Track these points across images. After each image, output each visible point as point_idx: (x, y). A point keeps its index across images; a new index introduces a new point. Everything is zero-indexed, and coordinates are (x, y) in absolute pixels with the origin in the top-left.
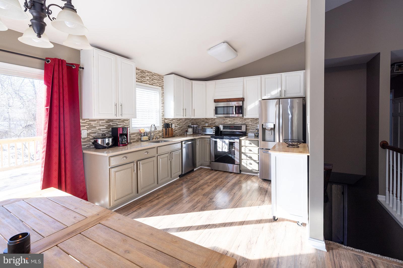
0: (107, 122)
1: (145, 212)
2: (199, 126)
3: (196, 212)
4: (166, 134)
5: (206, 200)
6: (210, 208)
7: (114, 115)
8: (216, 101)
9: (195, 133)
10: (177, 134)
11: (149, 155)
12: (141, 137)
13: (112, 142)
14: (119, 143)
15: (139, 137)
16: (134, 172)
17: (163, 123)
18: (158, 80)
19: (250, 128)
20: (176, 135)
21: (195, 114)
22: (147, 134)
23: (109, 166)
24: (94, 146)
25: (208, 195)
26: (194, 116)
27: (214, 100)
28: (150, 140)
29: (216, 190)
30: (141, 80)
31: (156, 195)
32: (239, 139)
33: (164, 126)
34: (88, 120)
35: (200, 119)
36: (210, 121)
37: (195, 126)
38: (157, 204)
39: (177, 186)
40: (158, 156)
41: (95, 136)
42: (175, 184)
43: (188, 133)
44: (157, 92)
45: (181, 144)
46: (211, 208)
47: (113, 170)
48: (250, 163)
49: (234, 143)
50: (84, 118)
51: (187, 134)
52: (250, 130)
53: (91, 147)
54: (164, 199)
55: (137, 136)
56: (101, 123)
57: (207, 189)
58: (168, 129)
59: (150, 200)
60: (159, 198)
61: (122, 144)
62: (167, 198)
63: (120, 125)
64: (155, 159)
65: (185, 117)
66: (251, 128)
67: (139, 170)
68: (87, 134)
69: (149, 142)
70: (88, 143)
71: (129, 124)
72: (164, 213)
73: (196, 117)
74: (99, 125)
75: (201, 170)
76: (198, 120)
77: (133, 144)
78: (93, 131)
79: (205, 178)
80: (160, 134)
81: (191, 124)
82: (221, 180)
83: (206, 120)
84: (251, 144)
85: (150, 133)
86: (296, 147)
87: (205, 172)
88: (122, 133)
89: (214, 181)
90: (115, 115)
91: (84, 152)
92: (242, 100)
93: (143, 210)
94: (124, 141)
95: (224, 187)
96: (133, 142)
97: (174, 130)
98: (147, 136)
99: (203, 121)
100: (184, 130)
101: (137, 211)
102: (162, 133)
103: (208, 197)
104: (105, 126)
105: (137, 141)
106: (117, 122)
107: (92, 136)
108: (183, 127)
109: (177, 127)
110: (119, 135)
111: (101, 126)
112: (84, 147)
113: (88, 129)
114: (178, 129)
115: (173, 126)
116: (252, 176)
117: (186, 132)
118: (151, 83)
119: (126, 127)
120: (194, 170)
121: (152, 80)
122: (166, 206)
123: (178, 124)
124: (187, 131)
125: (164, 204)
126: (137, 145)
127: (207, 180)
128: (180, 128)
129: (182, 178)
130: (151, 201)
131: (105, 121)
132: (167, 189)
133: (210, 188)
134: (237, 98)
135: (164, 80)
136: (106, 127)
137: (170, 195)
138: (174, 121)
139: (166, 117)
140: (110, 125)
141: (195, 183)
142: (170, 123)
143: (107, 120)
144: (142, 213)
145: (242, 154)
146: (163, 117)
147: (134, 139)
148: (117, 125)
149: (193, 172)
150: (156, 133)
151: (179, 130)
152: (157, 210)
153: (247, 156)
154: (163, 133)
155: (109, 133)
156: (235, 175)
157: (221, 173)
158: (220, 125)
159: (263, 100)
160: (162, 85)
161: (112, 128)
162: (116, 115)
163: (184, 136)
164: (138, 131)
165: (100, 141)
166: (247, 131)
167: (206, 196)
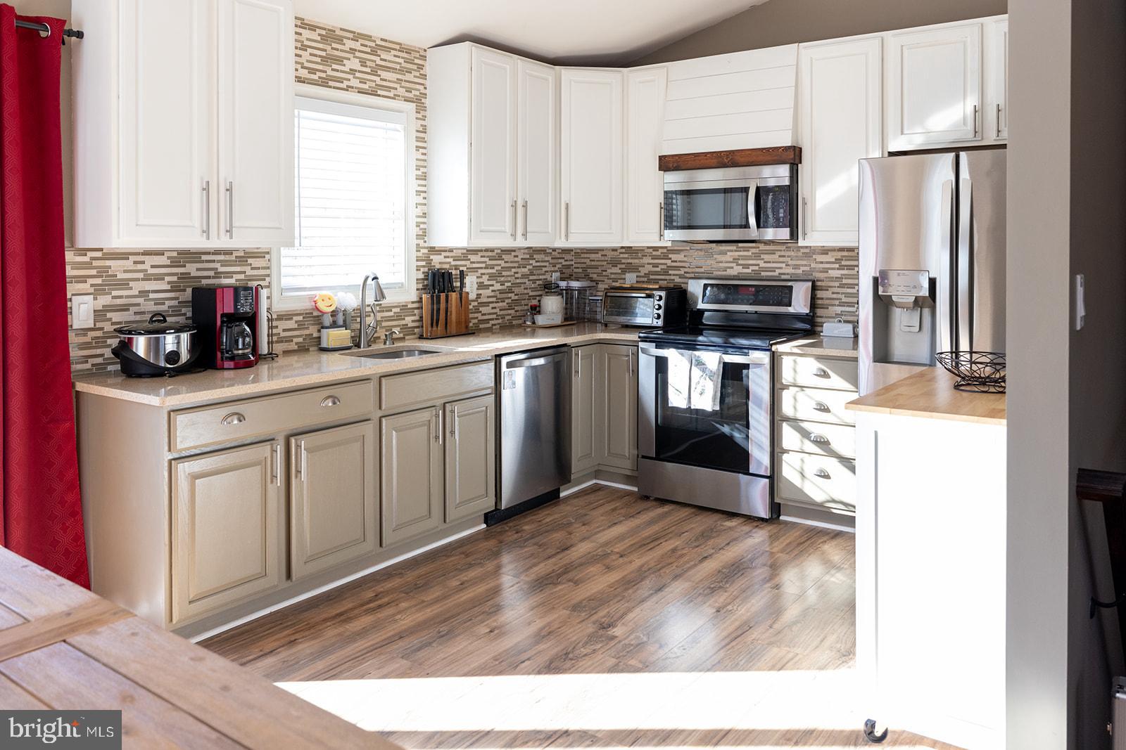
0: (175, 263)
1: (311, 660)
2: (594, 284)
3: (523, 674)
4: (434, 322)
5: (580, 630)
6: (590, 663)
7: (199, 231)
8: (668, 164)
9: (575, 317)
10: (487, 321)
11: (342, 414)
12: (319, 331)
13: (192, 350)
14: (219, 354)
15: (313, 330)
16: (272, 482)
17: (422, 270)
18: (402, 71)
19: (835, 296)
20: (481, 326)
21: (572, 229)
22: (345, 321)
23: (170, 450)
24: (118, 367)
25: (595, 610)
26: (567, 236)
27: (661, 158)
28: (359, 347)
29: (638, 589)
30: (323, 75)
31: (370, 594)
32: (770, 350)
33: (426, 282)
34: (99, 254)
35: (601, 253)
36: (647, 260)
37: (575, 284)
38: (363, 633)
39: (469, 559)
40: (384, 420)
41: (126, 322)
42: (460, 550)
43: (540, 320)
44: (399, 127)
45: (493, 367)
46: (593, 664)
47: (184, 469)
48: (821, 471)
49: (745, 372)
50: (81, 243)
51: (534, 323)
52: (834, 305)
53: (110, 368)
54: (399, 613)
55: (301, 326)
56: (152, 267)
57: (599, 582)
58: (443, 296)
59: (341, 614)
60: (380, 607)
61: (232, 358)
62: (413, 609)
63: (229, 275)
64: (369, 430)
65: (520, 243)
66: (839, 296)
67: (296, 477)
68: (94, 311)
69: (351, 355)
70: (98, 351)
71: (267, 272)
72: (385, 671)
73: (576, 242)
74: (141, 275)
75: (592, 497)
76: (593, 256)
77: (281, 361)
78: (118, 301)
79: (601, 534)
80: (409, 320)
81: (558, 274)
82: (673, 546)
83: (626, 256)
84: (825, 375)
85: (360, 313)
86: (992, 390)
87: (609, 507)
88: (232, 311)
89: (640, 547)
90: (204, 232)
91: (81, 386)
92: (792, 156)
93: (303, 649)
94: (240, 347)
95: (676, 577)
96: (284, 352)
97: (473, 304)
98: (345, 326)
99: (614, 263)
100: (523, 302)
101: (279, 653)
102: (417, 318)
103: (595, 618)
104: (167, 279)
105: (302, 350)
106: (218, 261)
107: (113, 324)
108: (516, 290)
109: (487, 287)
110: (223, 322)
111: (150, 280)
112: (79, 367)
113: (98, 291)
114: (494, 299)
115: (471, 283)
116: (828, 534)
117: (533, 315)
118: (366, 86)
119: (254, 284)
120: (562, 495)
121: (374, 73)
122: (401, 643)
123: (492, 277)
124: (536, 310)
125: (396, 631)
126: (302, 368)
127: (607, 544)
128: (501, 292)
129: (499, 529)
130: (342, 618)
131: (168, 258)
132: (422, 570)
133: (614, 577)
134: (768, 149)
135: (427, 70)
136: (169, 283)
137: (430, 596)
138: (473, 258)
139: (438, 242)
140: (184, 277)
141: (551, 551)
142: (456, 268)
143: (175, 254)
144: (297, 663)
145: (784, 425)
146: (421, 242)
147: (289, 340)
148: (218, 275)
149: (556, 504)
150: (391, 314)
151: (501, 304)
152: (359, 657)
153: (805, 434)
154: (421, 317)
155: (184, 310)
156: (746, 528)
157: (685, 512)
158: (690, 282)
159: (891, 154)
160: (418, 93)
161: (195, 290)
162: (207, 232)
163: (520, 330)
164: (308, 305)
165: (141, 346)
166: (819, 312)
167: (583, 614)
